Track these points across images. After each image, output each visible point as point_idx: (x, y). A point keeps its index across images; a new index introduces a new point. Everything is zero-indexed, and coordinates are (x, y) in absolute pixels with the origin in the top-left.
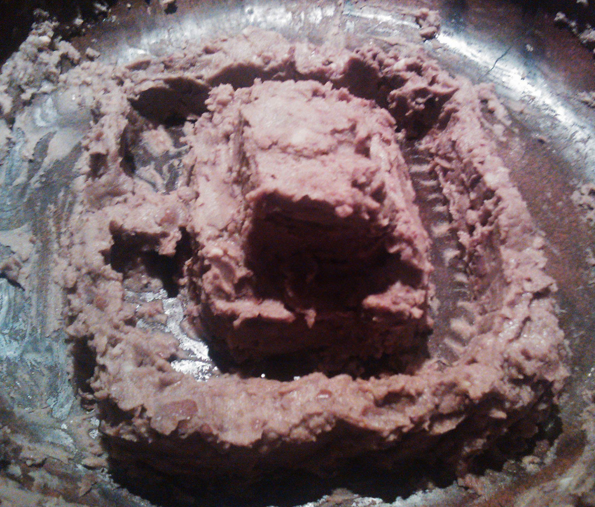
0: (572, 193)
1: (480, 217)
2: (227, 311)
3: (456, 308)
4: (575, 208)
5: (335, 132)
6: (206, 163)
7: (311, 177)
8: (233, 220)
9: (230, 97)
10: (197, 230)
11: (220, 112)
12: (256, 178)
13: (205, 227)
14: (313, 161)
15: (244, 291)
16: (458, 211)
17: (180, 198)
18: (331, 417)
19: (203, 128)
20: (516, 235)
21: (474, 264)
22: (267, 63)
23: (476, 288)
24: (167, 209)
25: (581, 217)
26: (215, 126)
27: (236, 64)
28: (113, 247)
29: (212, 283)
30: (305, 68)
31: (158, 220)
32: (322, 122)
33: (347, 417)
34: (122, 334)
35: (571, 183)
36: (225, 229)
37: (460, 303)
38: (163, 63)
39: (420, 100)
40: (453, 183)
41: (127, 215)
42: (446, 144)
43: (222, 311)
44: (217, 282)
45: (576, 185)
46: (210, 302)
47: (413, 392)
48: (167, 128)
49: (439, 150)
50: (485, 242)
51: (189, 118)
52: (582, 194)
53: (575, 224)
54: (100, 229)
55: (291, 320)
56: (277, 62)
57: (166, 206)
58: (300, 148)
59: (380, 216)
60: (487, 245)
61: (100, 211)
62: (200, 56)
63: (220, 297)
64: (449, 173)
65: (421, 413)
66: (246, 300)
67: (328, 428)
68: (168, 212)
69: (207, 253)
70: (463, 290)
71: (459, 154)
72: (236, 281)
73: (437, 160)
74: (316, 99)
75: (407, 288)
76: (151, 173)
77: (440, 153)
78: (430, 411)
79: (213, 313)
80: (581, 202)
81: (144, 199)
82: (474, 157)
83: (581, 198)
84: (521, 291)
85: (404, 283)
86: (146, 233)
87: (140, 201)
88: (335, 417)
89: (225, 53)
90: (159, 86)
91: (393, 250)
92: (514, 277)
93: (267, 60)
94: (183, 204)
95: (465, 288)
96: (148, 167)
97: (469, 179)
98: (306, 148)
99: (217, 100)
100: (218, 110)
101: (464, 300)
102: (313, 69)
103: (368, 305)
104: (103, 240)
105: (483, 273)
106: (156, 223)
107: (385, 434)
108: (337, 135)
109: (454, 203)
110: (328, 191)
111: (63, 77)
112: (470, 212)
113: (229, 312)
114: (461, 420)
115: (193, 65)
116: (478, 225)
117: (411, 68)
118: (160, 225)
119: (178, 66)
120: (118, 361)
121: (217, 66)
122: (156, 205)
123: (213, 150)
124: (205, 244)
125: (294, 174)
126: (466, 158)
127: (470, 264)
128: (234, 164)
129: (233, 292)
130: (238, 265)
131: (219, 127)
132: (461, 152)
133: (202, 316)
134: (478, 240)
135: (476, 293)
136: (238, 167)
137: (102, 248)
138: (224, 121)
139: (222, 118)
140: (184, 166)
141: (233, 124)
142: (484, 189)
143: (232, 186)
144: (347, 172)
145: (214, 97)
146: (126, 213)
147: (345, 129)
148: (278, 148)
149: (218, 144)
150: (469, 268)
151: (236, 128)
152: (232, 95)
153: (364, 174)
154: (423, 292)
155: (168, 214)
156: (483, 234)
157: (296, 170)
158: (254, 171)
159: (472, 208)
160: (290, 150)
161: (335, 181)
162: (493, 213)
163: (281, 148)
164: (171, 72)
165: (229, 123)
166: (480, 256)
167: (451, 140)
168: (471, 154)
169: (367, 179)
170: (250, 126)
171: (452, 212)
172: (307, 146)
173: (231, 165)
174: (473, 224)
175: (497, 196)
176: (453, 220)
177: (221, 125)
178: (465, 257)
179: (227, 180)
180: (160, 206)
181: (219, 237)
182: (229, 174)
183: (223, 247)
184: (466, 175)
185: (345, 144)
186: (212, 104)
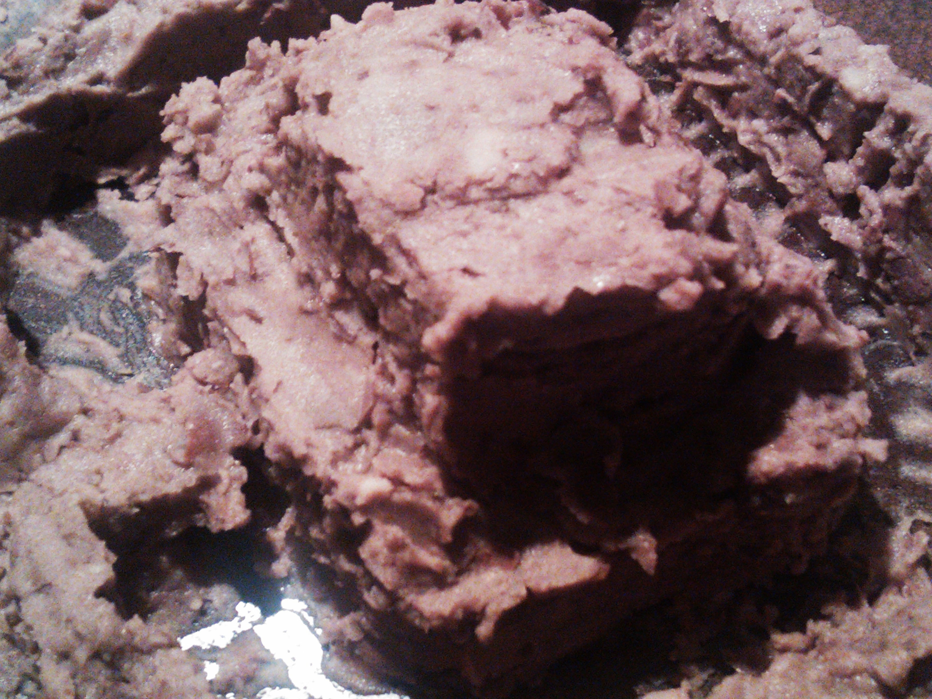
1: (860, 171)
2: (453, 613)
5: (559, 111)
6: (231, 282)
8: (377, 397)
9: (217, 107)
10: (299, 450)
11: (209, 150)
12: (423, 288)
13: (315, 437)
14: (543, 200)
15: (470, 551)
16: (795, 174)
17: (202, 382)
19: (184, 201)
23: (916, 329)
24: (184, 423)
27: (169, 19)
28: (116, 567)
31: (180, 456)
32: (519, 99)
36: (367, 424)
40: (753, 115)
41: (98, 472)
42: (701, 34)
43: (441, 617)
44: (405, 556)
46: (402, 605)
48: (61, 222)
49: (688, 52)
50: (902, 225)
51: (102, 181)
54: (68, 538)
55: (603, 576)
57: (179, 414)
58: (499, 180)
59: (740, 269)
60: (908, 227)
61: (26, 485)
62: (77, 29)
64: (736, 95)
66: (483, 568)
68: (191, 426)
69: (352, 496)
71: (751, 47)
72: (447, 538)
73: (690, 75)
74: (466, 45)
76: (80, 342)
77: (694, 57)
79: (422, 630)
81: (121, 418)
82: (796, 44)
86: (166, 497)
87: (115, 426)
90: (14, 132)
91: (777, 330)
94: (215, 395)
96: (65, 330)
97: (799, 99)
98: (514, 176)
99: (191, 123)
100: (203, 146)
101: (898, 364)
103: (766, 475)
104: (88, 561)
105: (924, 294)
106: (177, 463)
108: (566, 117)
109: (778, 159)
110: (624, 262)
112: (830, 168)
113: (460, 614)
115: (70, 57)
116: (864, 190)
118: (187, 466)
119: (38, 71)
121: (127, 39)
122: (156, 421)
123: (236, 245)
124: (334, 476)
125: (514, 248)
126: (775, 52)
127: (879, 281)
128: (315, 264)
129: (447, 563)
130: (436, 499)
131: (225, 186)
132: (754, 43)
133: (377, 635)
134: (881, 224)
135: (919, 340)
136: (335, 270)
137: (99, 582)
138: (233, 169)
139: (223, 163)
140: (147, 297)
141: (262, 169)
142: (852, 107)
143: (332, 317)
144: (643, 198)
145: (179, 119)
146: (94, 467)
147: (577, 97)
148: (443, 199)
149: (242, 228)
150: (878, 291)
151: (283, 178)
152: (217, 100)
153: (679, 189)
154: (863, 395)
155: (194, 433)
156: (887, 209)
157: (517, 236)
158: (410, 273)
159: (831, 157)
160: (475, 193)
161: (623, 230)
162: (897, 154)
163: (452, 197)
164: (26, 92)
165: (250, 170)
166: (899, 259)
167: (713, 21)
168: (783, 37)
169: (689, 197)
170: (348, 169)
171: (783, 180)
172: (517, 167)
173: (304, 269)
174: (849, 192)
175: (892, 112)
176: (791, 196)
177: (230, 180)
178: (857, 270)
179: (309, 305)
180: (167, 420)
181: (357, 445)
182: (307, 290)
183: (384, 470)
184: (790, 89)
185: (588, 133)
186: (181, 138)
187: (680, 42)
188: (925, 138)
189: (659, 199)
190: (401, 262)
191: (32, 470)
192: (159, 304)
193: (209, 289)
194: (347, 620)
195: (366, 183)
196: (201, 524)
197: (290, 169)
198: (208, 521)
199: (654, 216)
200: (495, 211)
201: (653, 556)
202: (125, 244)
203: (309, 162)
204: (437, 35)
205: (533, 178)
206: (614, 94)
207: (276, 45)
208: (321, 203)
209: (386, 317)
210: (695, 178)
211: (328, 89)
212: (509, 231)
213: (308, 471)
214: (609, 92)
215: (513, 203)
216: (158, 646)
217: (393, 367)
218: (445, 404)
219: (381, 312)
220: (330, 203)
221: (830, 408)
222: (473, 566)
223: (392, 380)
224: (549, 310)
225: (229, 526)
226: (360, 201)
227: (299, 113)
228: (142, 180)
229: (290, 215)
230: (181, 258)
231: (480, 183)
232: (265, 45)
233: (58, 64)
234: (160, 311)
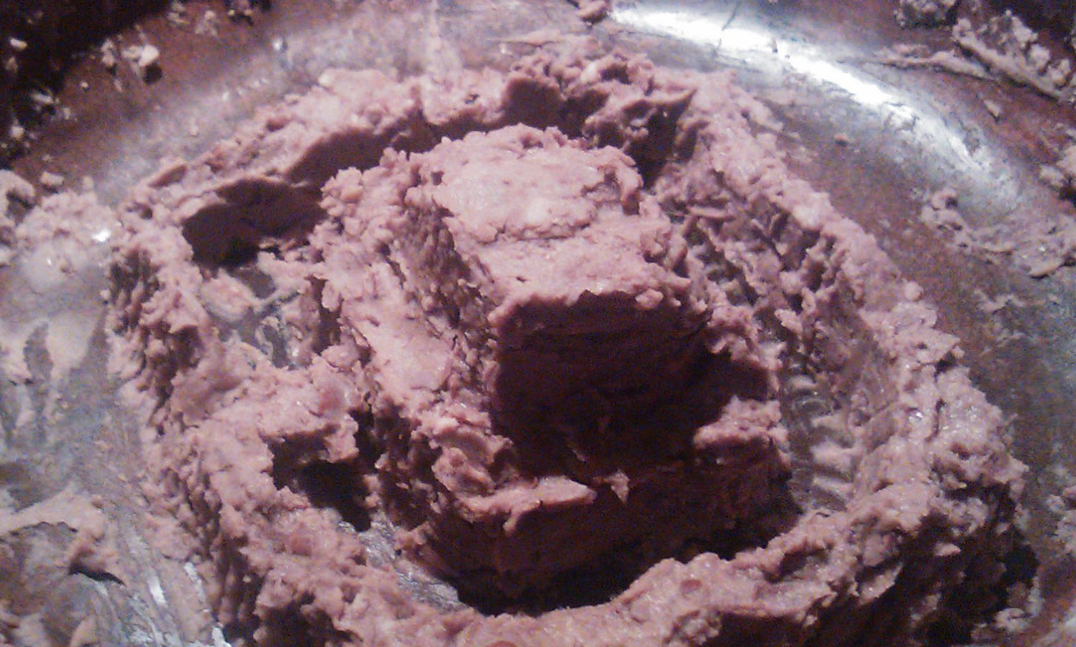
0: (919, 213)
1: (804, 278)
2: (490, 510)
3: (812, 431)
4: (933, 233)
5: (587, 190)
6: (360, 299)
7: (580, 265)
8: (453, 369)
9: (361, 187)
10: (398, 400)
11: (352, 215)
12: (491, 288)
13: (410, 393)
14: (571, 241)
15: (505, 474)
16: (763, 280)
17: (333, 365)
18: (712, 615)
19: (333, 247)
20: (876, 288)
21: (818, 353)
22: (376, 123)
23: (834, 389)
24: (319, 390)
25: (948, 245)
26: (351, 238)
27: (326, 136)
28: (275, 460)
29: (454, 474)
30: (439, 115)
31: (315, 409)
32: (563, 182)
33: (737, 608)
34: (356, 579)
35: (913, 197)
36: (445, 387)
37: (816, 422)
38: (207, 163)
39: (638, 122)
40: (736, 238)
41: (260, 415)
42: (704, 181)
43: (481, 512)
44: (462, 469)
45: (922, 197)
46: (456, 504)
47: (821, 544)
48: (231, 271)
49: (694, 194)
50: (828, 315)
51: (263, 246)
52: (935, 209)
53: (941, 259)
54: (243, 441)
55: (592, 498)
56: (393, 116)
57: (315, 384)
58: (545, 227)
59: (693, 298)
60: (832, 316)
61: (208, 422)
62: (262, 137)
63: (472, 493)
64: (725, 224)
65: (841, 573)
66: (512, 487)
67: (714, 632)
68: (323, 391)
69: (431, 430)
70: (811, 400)
71: (737, 190)
72: (491, 460)
73: (696, 210)
74: (532, 150)
75: (752, 402)
76: (242, 349)
77: (699, 197)
78: (853, 566)
79: (468, 521)
80: (939, 223)
81: (277, 383)
82: (766, 187)
83: (937, 217)
84: (919, 365)
85: (744, 397)
86: (303, 432)
87: (272, 387)
88: (718, 613)
89: (303, 123)
90: (212, 203)
91: (718, 348)
92: (899, 347)
93: (376, 118)
94: (342, 375)
95: (814, 396)
96: (232, 340)
97: (766, 226)
98: (555, 225)
99: (343, 196)
100: (349, 211)
101: (822, 414)
102: (452, 113)
103: (704, 441)
104: (256, 454)
105: (840, 362)
106: (312, 413)
107: (799, 617)
108: (590, 195)
109: (751, 270)
110: (617, 277)
111: (21, 231)
112: (784, 275)
113: (494, 512)
114: (899, 569)
115: (255, 155)
116: (806, 292)
117: (608, 74)
118: (319, 415)
119: (232, 163)
120: (367, 619)
121: (296, 147)
122: (300, 386)
123: (366, 276)
124: (420, 417)
125: (551, 267)
126: (751, 193)
127: (812, 356)
128: (419, 286)
129: (489, 480)
130: (486, 434)
131: (362, 237)
132: (739, 187)
133: (436, 538)
134: (814, 314)
135: (836, 397)
136: (433, 287)
137: (265, 466)
138: (369, 227)
139: (362, 222)
140: (289, 323)
141: (389, 226)
142: (800, 232)
143: (428, 320)
144: (632, 243)
145: (334, 193)
146: (257, 411)
147: (599, 184)
148: (509, 237)
149: (370, 265)
150: (812, 363)
151: (404, 230)
152: (361, 184)
153: (656, 241)
154: (776, 403)
155: (326, 395)
156: (819, 302)
157: (552, 260)
158: (484, 279)
159: (786, 268)
160: (529, 234)
161: (619, 260)
162: (827, 264)
163: (514, 235)
164: (223, 176)
165: (381, 227)
166: (826, 338)
167: (713, 171)
168: (758, 184)
169: (662, 246)
170: (451, 215)
171: (752, 284)
172: (556, 221)
173: (412, 289)
174: (795, 292)
175: (826, 237)
176: (758, 296)
177: (366, 233)
178: (798, 348)
179: (413, 315)
180: (308, 386)
181: (437, 402)
182: (413, 304)
183: (454, 413)
184: (760, 219)
185: (604, 207)
186: (334, 206)
187: (690, 187)
188: (843, 253)
189: (643, 245)
190: (478, 273)
191: (213, 411)
192: (299, 328)
193: (344, 303)
194: (416, 530)
195: (462, 223)
196: (323, 458)
197: (410, 223)
198: (328, 457)
199: (638, 254)
200: (541, 246)
201: (626, 489)
202: (274, 290)
203: (424, 215)
204: (514, 142)
205: (566, 227)
206: (622, 183)
207: (403, 153)
208: (430, 241)
209: (465, 312)
210: (667, 236)
211: (442, 170)
212: (548, 257)
213: (402, 415)
214: (619, 182)
215: (552, 242)
216: (298, 507)
217: (465, 348)
218: (498, 366)
219: (462, 311)
220: (436, 240)
221: (753, 408)
222: (505, 485)
223: (464, 357)
224: (568, 303)
225: (344, 456)
226: (456, 234)
227: (420, 186)
228: (291, 249)
229: (406, 255)
230: (327, 283)
231: (532, 228)
232: (395, 152)
233: (247, 159)
234: (299, 335)
